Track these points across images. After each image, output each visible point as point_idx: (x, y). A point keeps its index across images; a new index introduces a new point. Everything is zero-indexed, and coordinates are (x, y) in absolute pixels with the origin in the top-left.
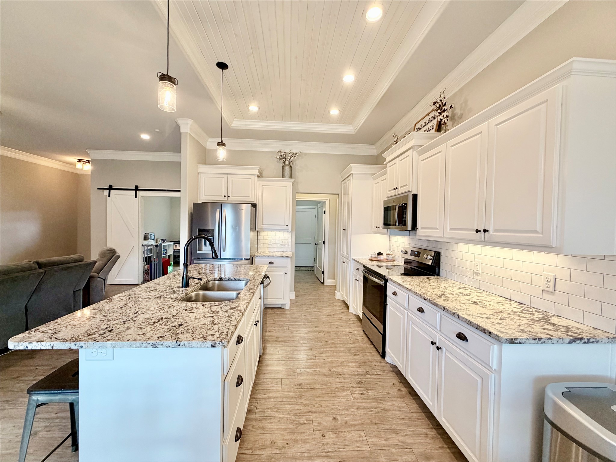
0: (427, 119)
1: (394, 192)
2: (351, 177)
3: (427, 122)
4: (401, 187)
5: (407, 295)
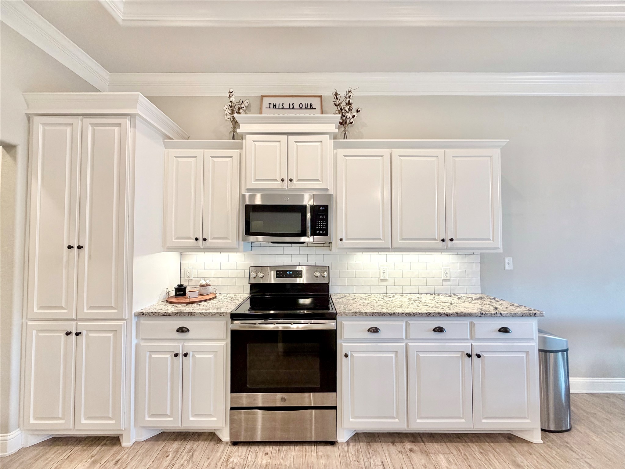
0: (296, 101)
1: (277, 185)
2: (127, 122)
3: (297, 106)
4: (299, 180)
5: (403, 323)
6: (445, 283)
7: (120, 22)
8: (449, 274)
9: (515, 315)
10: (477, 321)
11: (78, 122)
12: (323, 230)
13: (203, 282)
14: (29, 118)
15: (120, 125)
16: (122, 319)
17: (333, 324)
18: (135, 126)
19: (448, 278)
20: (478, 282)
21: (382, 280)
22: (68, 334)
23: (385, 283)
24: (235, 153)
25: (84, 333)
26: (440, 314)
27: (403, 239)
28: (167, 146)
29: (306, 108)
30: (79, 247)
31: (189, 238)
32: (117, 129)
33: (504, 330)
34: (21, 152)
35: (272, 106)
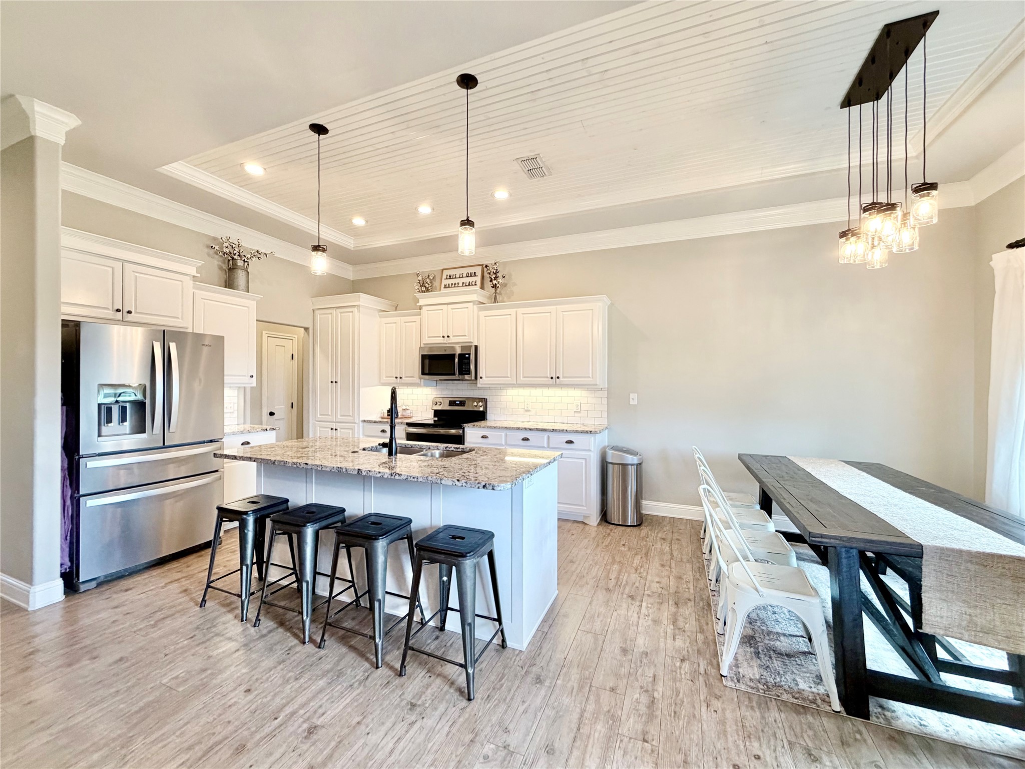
0: (465, 271)
1: (440, 340)
2: (355, 310)
3: (465, 275)
4: (454, 336)
5: (503, 434)
6: (576, 415)
7: (352, 249)
8: (579, 407)
9: (577, 432)
10: (551, 435)
11: (334, 311)
12: (467, 371)
13: (404, 408)
14: (313, 310)
15: (352, 312)
16: (355, 423)
17: (461, 432)
18: (359, 312)
19: (579, 410)
20: (605, 415)
21: (527, 411)
22: (332, 429)
23: (528, 413)
24: (417, 318)
25: (339, 429)
26: (525, 429)
27: (524, 377)
28: (381, 317)
29: (471, 276)
30: (336, 382)
31: (392, 377)
32: (351, 314)
33: (571, 442)
34: (311, 331)
35: (448, 277)
